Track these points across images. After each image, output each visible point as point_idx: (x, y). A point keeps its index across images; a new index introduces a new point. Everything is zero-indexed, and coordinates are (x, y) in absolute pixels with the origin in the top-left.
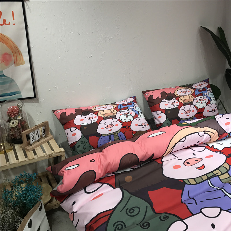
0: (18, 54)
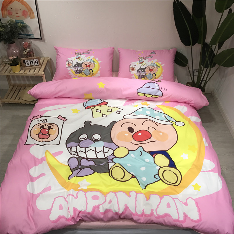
0: (31, 12)
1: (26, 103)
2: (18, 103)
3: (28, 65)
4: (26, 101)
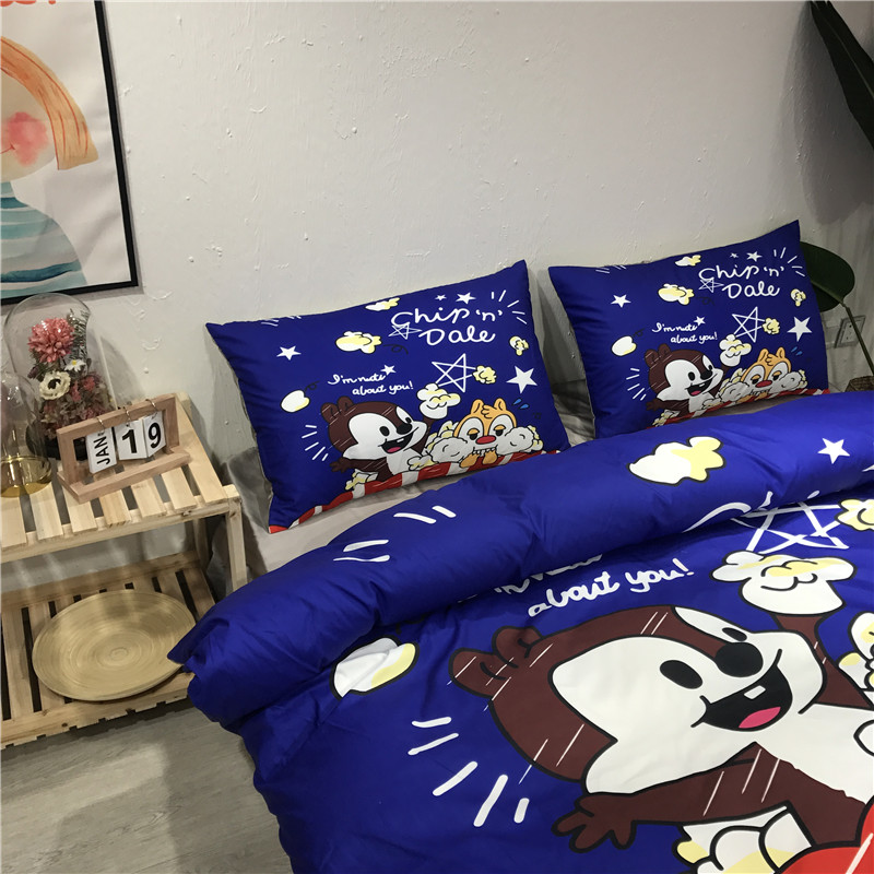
0: (71, 121)
1: (102, 721)
2: (48, 734)
3: (104, 466)
4: (101, 702)
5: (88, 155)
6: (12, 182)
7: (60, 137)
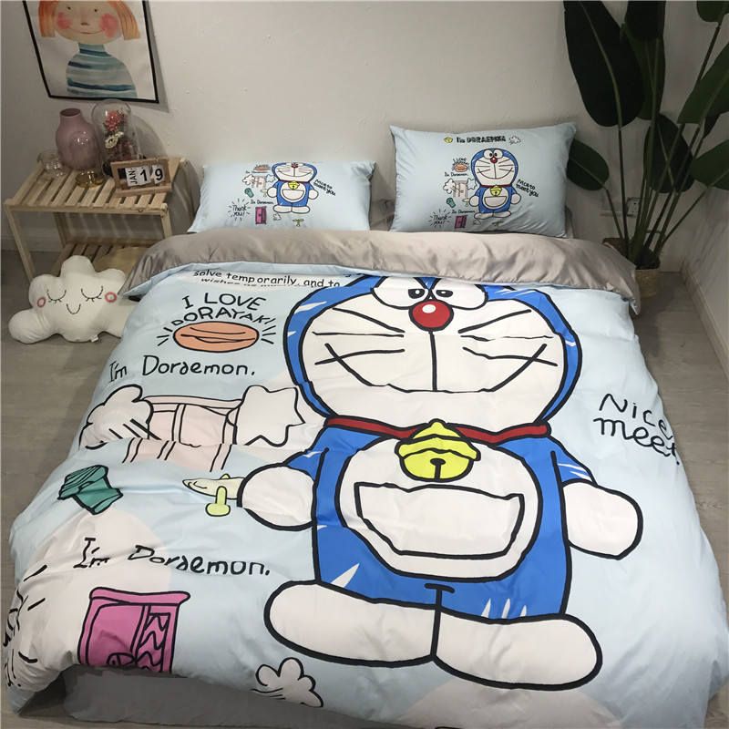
0: (128, 19)
5: (137, 36)
6: (105, 46)
7: (124, 26)
